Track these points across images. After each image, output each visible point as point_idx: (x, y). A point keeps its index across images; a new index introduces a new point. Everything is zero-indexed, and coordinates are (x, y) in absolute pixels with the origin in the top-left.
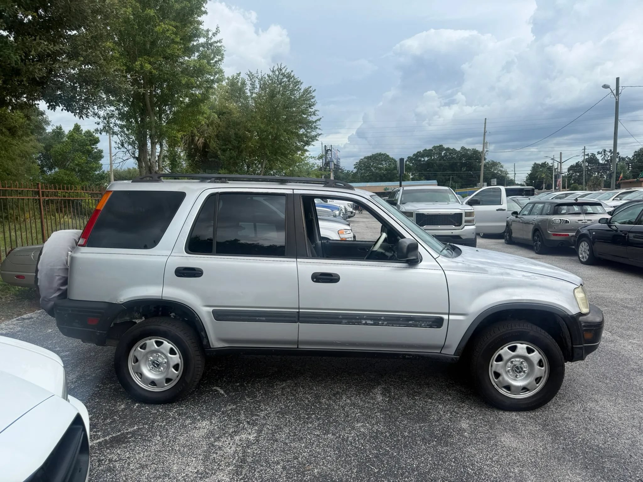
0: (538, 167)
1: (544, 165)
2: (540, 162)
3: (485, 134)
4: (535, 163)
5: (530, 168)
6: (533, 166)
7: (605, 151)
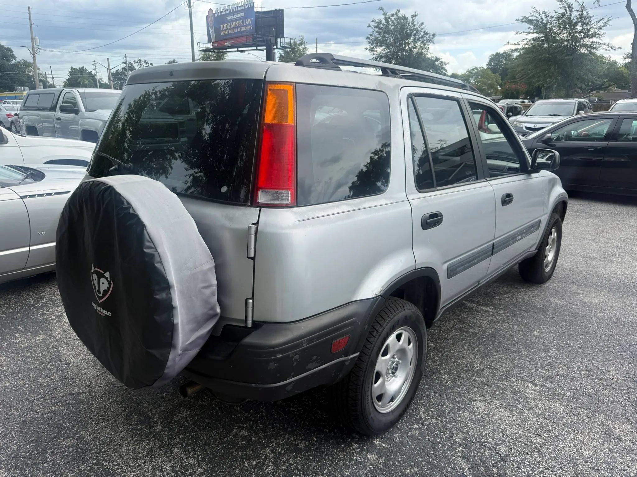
0: (75, 72)
1: (82, 70)
2: (77, 66)
3: (31, 27)
4: (72, 68)
5: (68, 73)
6: (70, 70)
7: (140, 61)
